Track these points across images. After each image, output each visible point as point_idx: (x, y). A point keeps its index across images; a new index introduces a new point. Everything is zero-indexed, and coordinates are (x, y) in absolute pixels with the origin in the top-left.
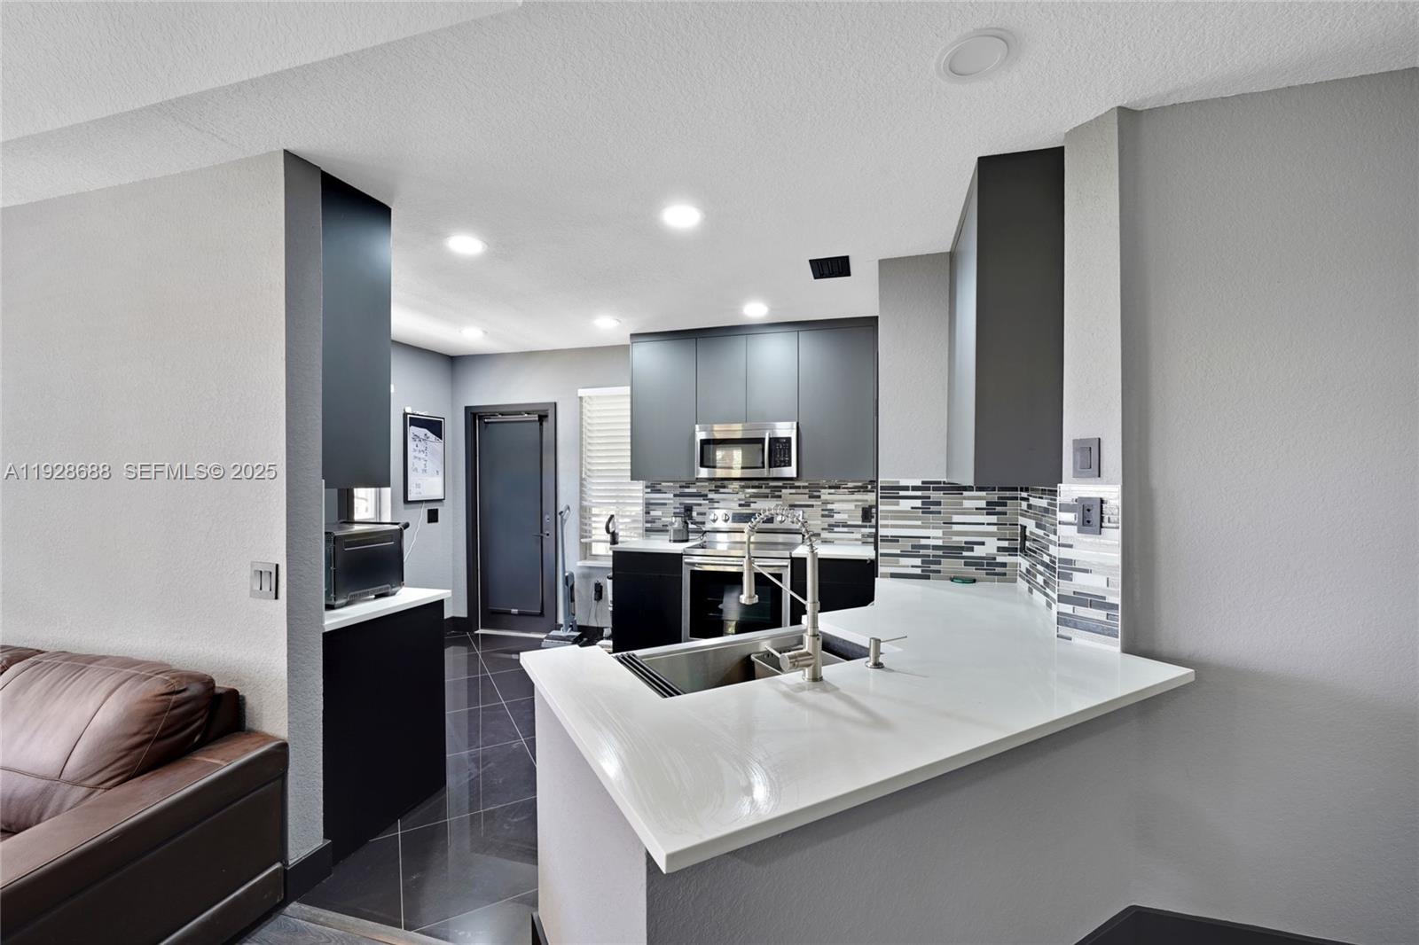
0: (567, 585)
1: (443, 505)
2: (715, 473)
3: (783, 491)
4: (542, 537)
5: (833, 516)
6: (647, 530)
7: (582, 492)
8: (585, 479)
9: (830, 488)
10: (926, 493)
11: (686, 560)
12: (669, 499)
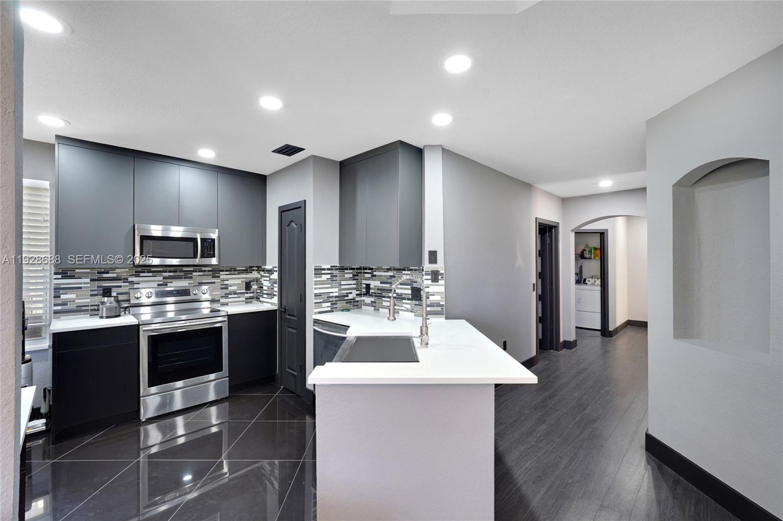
2: (165, 261)
3: (194, 274)
5: (228, 288)
6: (57, 312)
9: (226, 271)
10: (332, 272)
12: (85, 283)
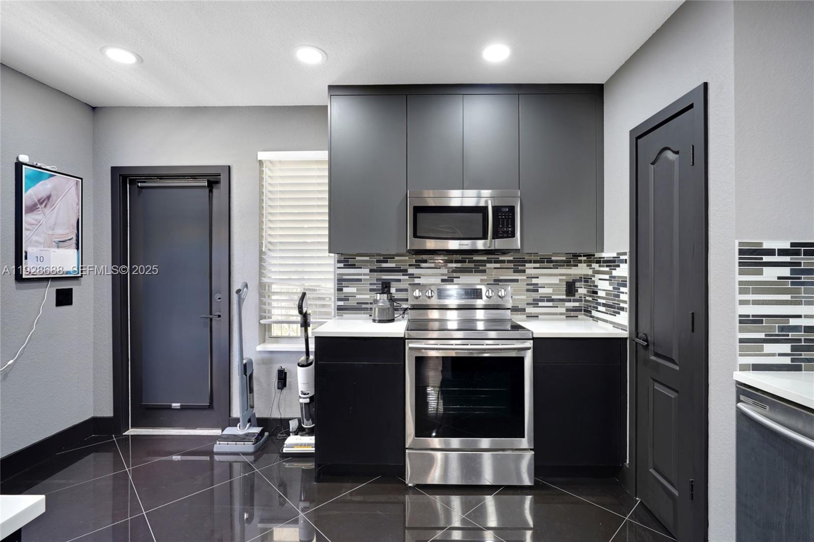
0: (245, 373)
1: (80, 284)
3: (488, 265)
4: (211, 320)
5: (537, 291)
6: (340, 309)
7: (261, 267)
8: (265, 253)
9: (535, 262)
10: (795, 259)
11: (410, 345)
12: (365, 275)
